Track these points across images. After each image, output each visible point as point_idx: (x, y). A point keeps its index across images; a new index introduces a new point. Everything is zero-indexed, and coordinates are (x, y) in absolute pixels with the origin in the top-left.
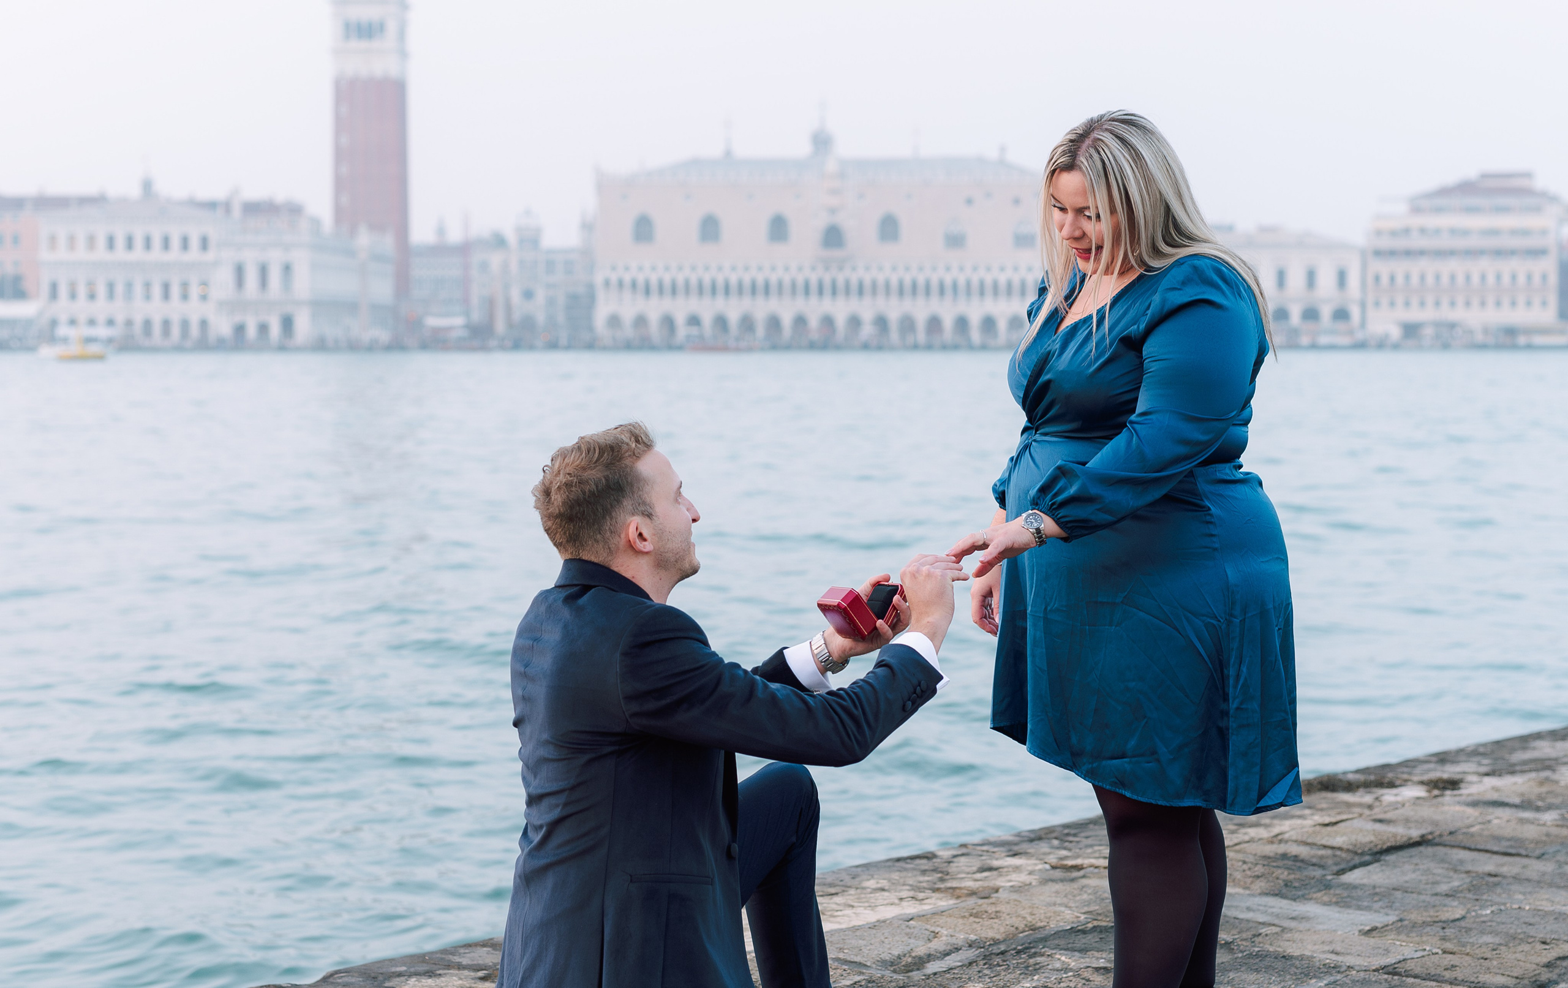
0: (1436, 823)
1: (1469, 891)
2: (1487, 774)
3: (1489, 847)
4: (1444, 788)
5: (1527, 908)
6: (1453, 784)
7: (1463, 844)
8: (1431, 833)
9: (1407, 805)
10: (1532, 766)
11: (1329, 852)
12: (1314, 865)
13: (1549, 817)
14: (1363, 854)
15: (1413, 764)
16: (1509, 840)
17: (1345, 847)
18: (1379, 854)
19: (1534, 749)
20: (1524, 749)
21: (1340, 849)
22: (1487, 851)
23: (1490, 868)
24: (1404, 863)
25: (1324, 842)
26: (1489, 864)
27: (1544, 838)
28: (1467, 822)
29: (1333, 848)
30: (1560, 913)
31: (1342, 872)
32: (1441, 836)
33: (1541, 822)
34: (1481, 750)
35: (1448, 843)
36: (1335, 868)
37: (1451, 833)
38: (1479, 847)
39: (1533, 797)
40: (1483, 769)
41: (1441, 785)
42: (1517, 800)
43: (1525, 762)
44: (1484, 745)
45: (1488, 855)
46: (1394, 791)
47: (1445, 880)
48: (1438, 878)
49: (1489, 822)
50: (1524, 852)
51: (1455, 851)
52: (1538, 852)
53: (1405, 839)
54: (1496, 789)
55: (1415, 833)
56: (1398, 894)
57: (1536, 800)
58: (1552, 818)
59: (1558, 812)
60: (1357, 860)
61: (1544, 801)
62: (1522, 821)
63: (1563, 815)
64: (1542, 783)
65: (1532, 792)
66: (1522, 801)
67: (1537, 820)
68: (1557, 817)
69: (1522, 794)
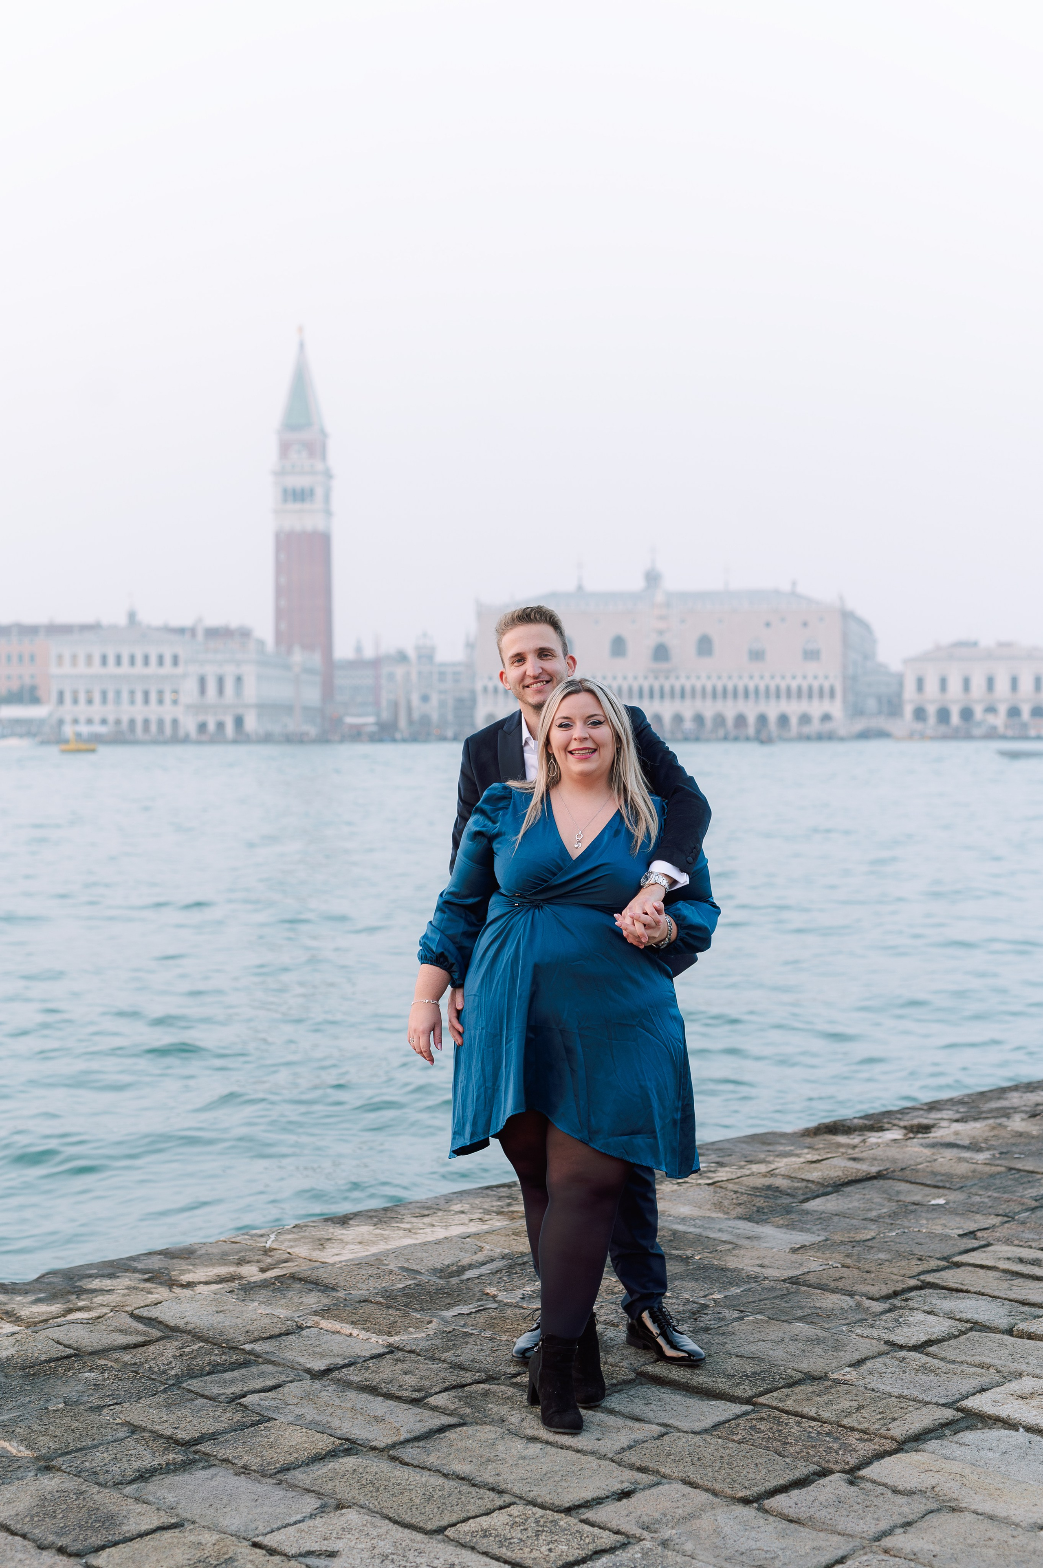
0: (894, 1161)
1: (890, 1216)
2: (957, 1121)
3: (924, 1182)
4: (918, 1132)
5: (924, 1231)
6: (925, 1129)
7: (906, 1179)
8: (886, 1170)
9: (882, 1146)
10: (994, 1114)
11: (804, 1184)
12: (788, 1195)
13: (981, 1157)
14: (827, 1186)
15: (907, 1111)
16: (943, 1175)
17: (817, 1180)
18: (838, 1186)
19: (1006, 1099)
20: (999, 1098)
21: (813, 1182)
22: (922, 1184)
23: (917, 1198)
24: (856, 1193)
25: (803, 1176)
26: (917, 1194)
27: (970, 1174)
28: (919, 1160)
29: (808, 1181)
30: (946, 1236)
31: (807, 1200)
32: (894, 1171)
33: (974, 1161)
34: (966, 1100)
35: (896, 1177)
36: (802, 1197)
37: (902, 1169)
38: (918, 1181)
39: (980, 1140)
40: (958, 1116)
41: (915, 1130)
42: (966, 1142)
43: (991, 1111)
44: (969, 1096)
45: (921, 1187)
46: (880, 1134)
47: (878, 1207)
48: (874, 1206)
49: (935, 1160)
50: (948, 1185)
51: (899, 1184)
52: (958, 1185)
53: (864, 1174)
54: (956, 1133)
55: (874, 1170)
56: (836, 1219)
57: (981, 1143)
58: (985, 1157)
59: (991, 1152)
60: (821, 1191)
61: (986, 1144)
62: (960, 1160)
63: (994, 1155)
64: (993, 1128)
65: (981, 1136)
66: (971, 1143)
67: (971, 1158)
68: (989, 1156)
69: (974, 1138)
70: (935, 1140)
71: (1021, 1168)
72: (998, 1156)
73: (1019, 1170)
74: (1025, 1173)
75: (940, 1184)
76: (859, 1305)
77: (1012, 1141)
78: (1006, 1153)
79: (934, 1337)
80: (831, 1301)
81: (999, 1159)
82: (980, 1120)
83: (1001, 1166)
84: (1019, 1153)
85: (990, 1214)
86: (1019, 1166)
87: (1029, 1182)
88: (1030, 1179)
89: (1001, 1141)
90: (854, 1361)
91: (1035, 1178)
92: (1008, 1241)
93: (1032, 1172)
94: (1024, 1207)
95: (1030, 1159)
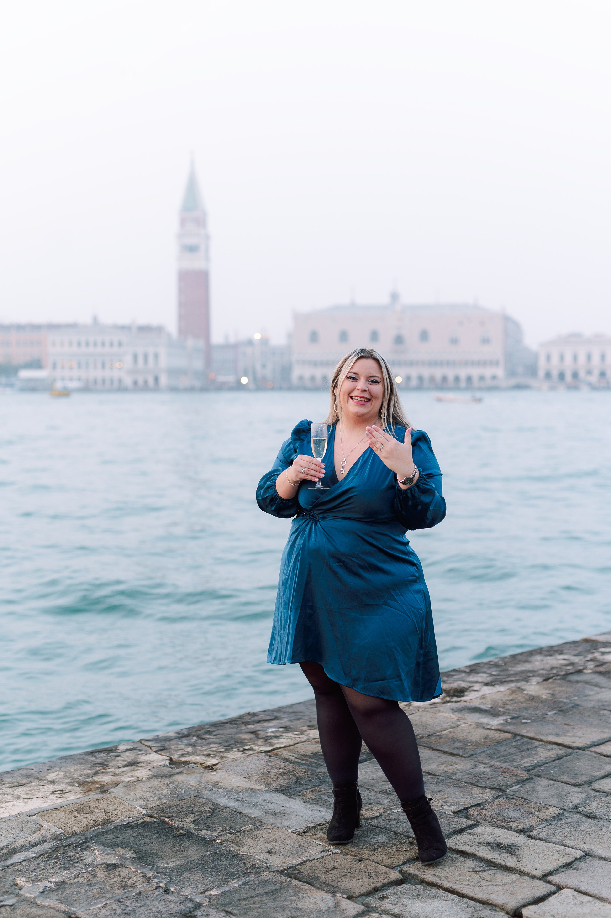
4: (454, 696)
15: (452, 673)
16: (461, 742)
19: (530, 662)
20: (526, 661)
33: (489, 727)
41: (453, 693)
43: (517, 674)
49: (459, 726)
50: (462, 752)
52: (469, 753)
57: (500, 707)
58: (498, 722)
59: (505, 718)
61: (504, 708)
63: (506, 720)
64: (513, 692)
65: (502, 700)
66: (492, 707)
67: (488, 724)
68: (502, 722)
69: (496, 701)
70: (465, 704)
71: (525, 734)
72: (509, 720)
74: (527, 739)
75: (457, 751)
77: (524, 705)
78: (518, 717)
81: (510, 724)
82: (505, 684)
84: (527, 719)
86: (524, 731)
87: (528, 749)
88: (529, 747)
89: (516, 705)
91: (534, 746)
93: (532, 738)
94: (518, 779)
95: (534, 724)
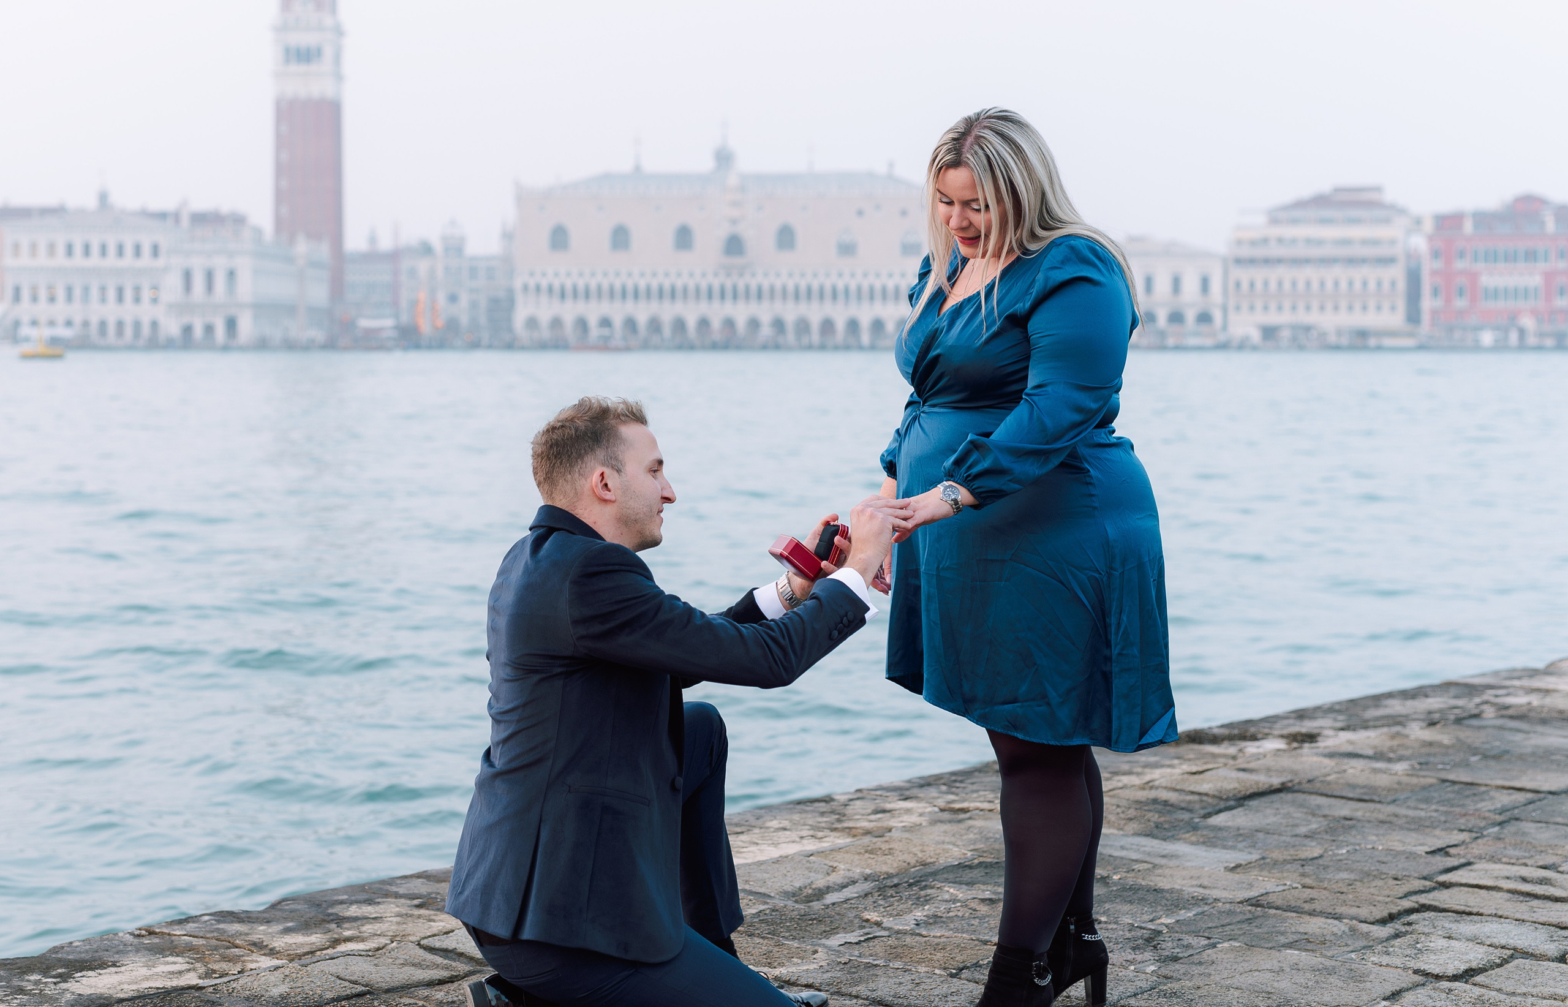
0: (1294, 773)
1: (1327, 832)
2: (1342, 729)
3: (1344, 794)
4: (1303, 741)
6: (1311, 738)
7: (1320, 791)
8: (1290, 783)
13: (1400, 768)
14: (1227, 799)
16: (1363, 787)
17: (1211, 793)
18: (1243, 799)
21: (1206, 795)
22: (1342, 797)
23: (1345, 812)
24: (1266, 807)
25: (1192, 790)
26: (1346, 808)
27: (1396, 786)
28: (1323, 773)
29: (1201, 792)
30: (1410, 853)
31: (1210, 814)
32: (1300, 783)
33: (1392, 773)
35: (1307, 790)
36: (1203, 812)
37: (1309, 781)
38: (1336, 793)
39: (1385, 750)
40: (1340, 723)
41: (1299, 741)
42: (1370, 752)
43: (1377, 719)
44: (1340, 703)
45: (1344, 801)
46: (1257, 743)
49: (1344, 771)
50: (1376, 798)
51: (1313, 797)
52: (1390, 798)
53: (1266, 787)
54: (1350, 743)
55: (1276, 781)
57: (1388, 753)
58: (1403, 768)
59: (1407, 764)
60: (1222, 805)
61: (1395, 754)
62: (1375, 771)
63: (1413, 766)
64: (1393, 737)
65: (1383, 745)
66: (1376, 754)
67: (1388, 770)
68: (1408, 768)
69: (1376, 748)
71: (1456, 780)
72: (1417, 766)
73: (1454, 783)
75: (1366, 797)
76: (1353, 930)
77: (1423, 751)
78: (1427, 764)
79: (1474, 965)
80: (1315, 926)
81: (1420, 770)
83: (1430, 777)
84: (1444, 765)
85: (1452, 830)
86: (1452, 777)
87: (1476, 794)
88: (1475, 792)
89: (1410, 751)
90: (1388, 993)
91: (1481, 791)
92: (1493, 859)
93: (1472, 784)
94: (1490, 822)
